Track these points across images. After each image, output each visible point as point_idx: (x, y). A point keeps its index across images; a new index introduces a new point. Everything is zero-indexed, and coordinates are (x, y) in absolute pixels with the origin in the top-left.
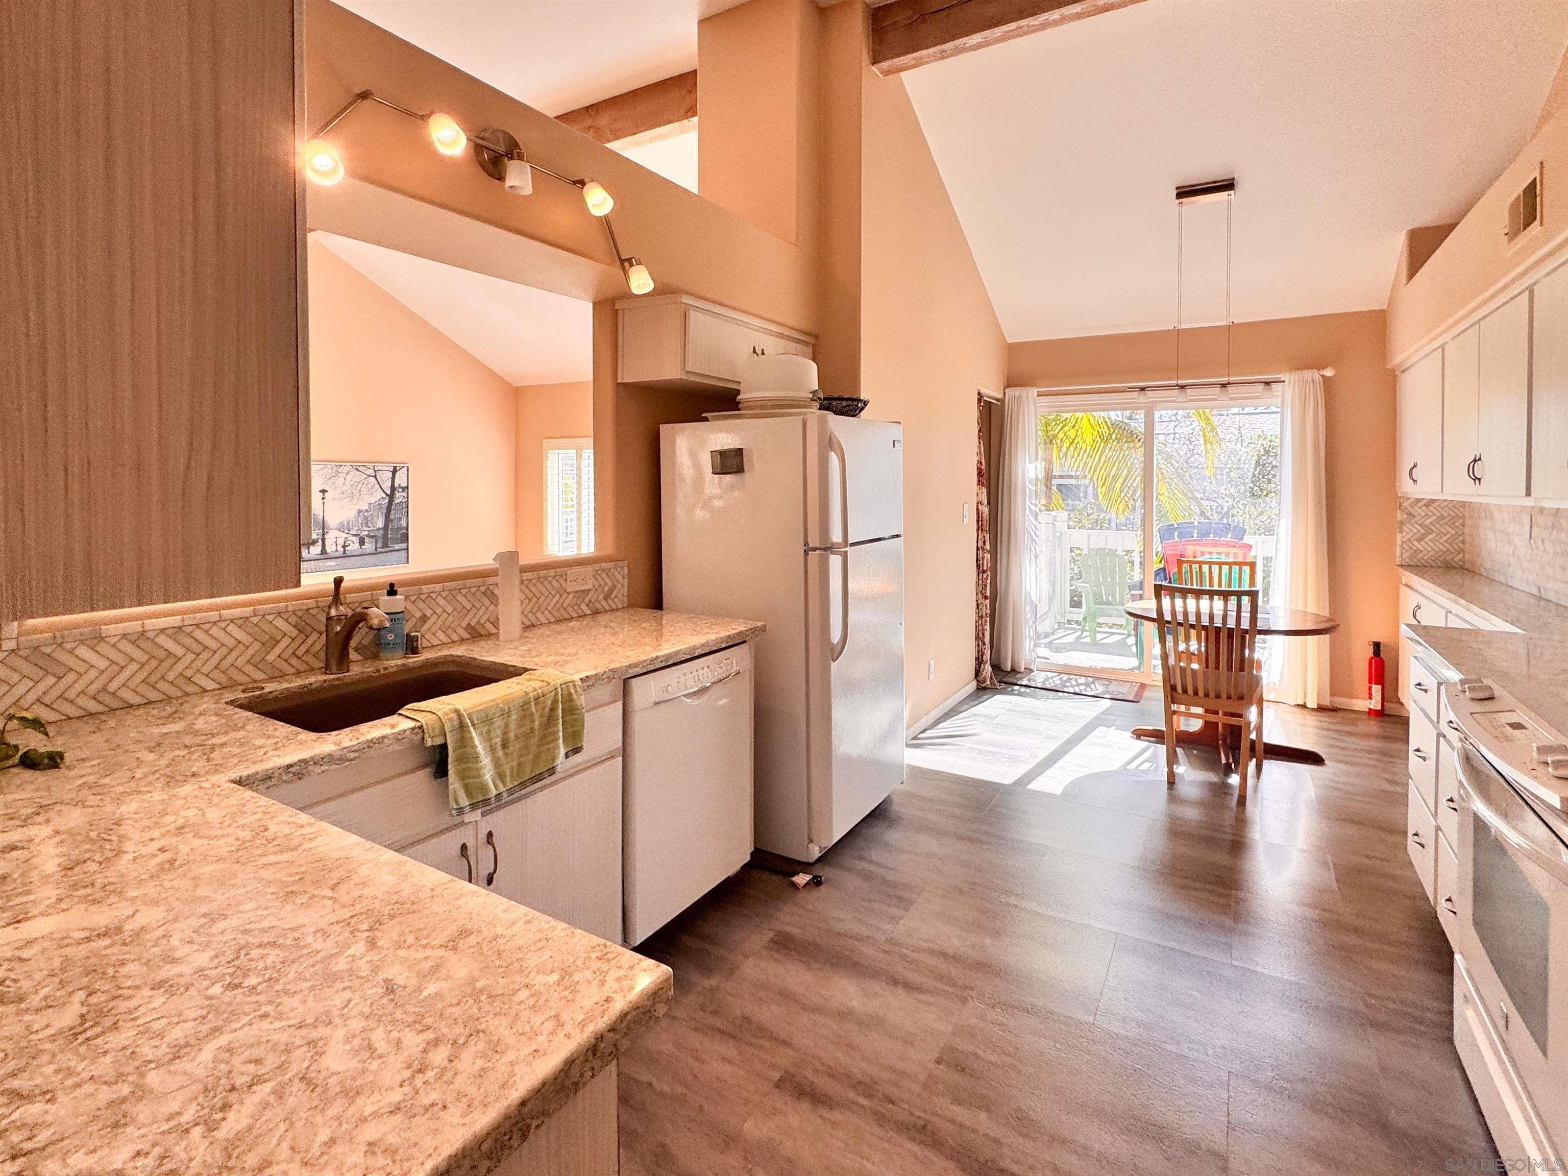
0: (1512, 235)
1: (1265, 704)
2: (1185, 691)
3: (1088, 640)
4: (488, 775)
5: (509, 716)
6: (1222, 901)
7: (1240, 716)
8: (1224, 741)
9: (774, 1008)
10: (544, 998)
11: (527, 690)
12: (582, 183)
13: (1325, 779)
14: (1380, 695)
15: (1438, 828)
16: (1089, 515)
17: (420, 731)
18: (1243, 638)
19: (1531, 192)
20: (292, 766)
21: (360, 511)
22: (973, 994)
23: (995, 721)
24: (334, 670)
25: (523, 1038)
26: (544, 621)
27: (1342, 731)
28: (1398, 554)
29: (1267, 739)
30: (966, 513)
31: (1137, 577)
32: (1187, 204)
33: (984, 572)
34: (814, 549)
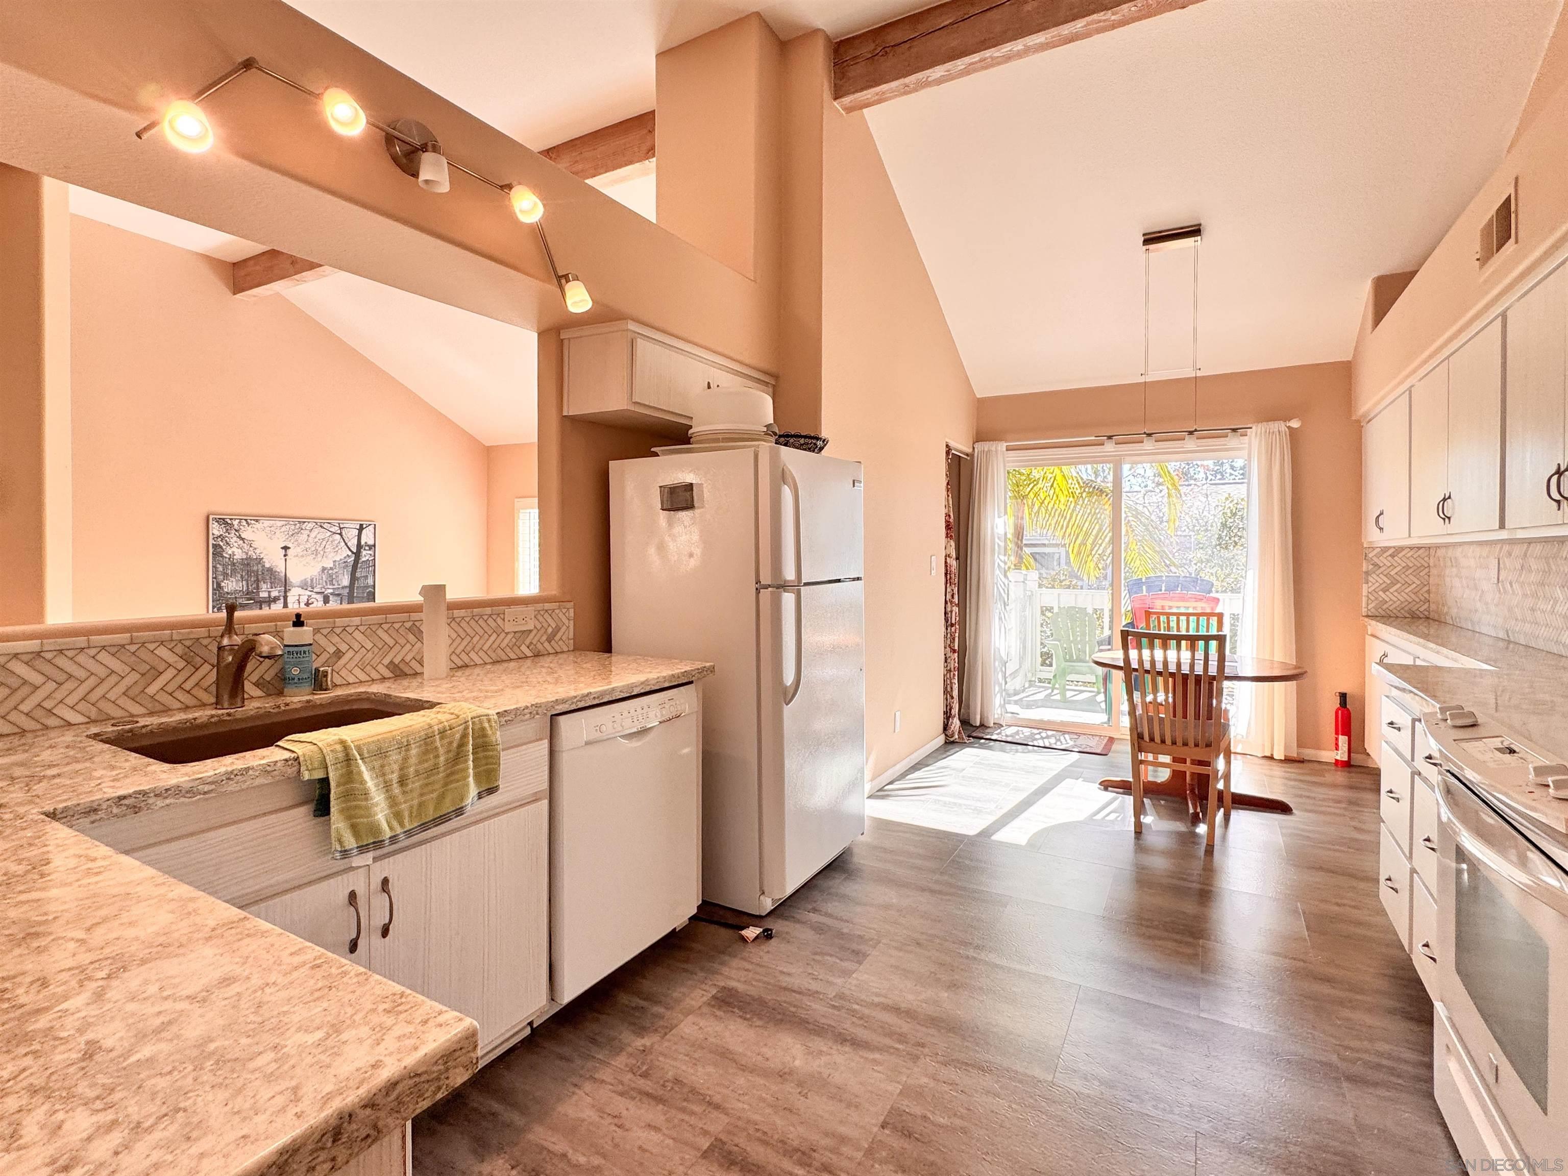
0: (1483, 260)
1: (1232, 756)
2: (1152, 739)
3: (1058, 697)
4: (381, 814)
5: (407, 750)
6: (1189, 951)
7: (1208, 764)
8: (1192, 791)
9: (711, 1069)
10: (292, 1062)
11: (432, 722)
12: (510, 187)
13: (1294, 828)
14: (1346, 745)
15: (1413, 871)
16: (1061, 582)
17: (296, 763)
18: (1211, 684)
19: (1505, 211)
20: (125, 797)
21: (324, 569)
22: (926, 1050)
23: (961, 774)
24: (226, 705)
25: (237, 1118)
26: (479, 661)
27: (1308, 782)
28: (1364, 605)
29: (1234, 789)
30: (934, 564)
31: (1107, 632)
32: (1153, 251)
33: (952, 625)
34: (766, 587)
